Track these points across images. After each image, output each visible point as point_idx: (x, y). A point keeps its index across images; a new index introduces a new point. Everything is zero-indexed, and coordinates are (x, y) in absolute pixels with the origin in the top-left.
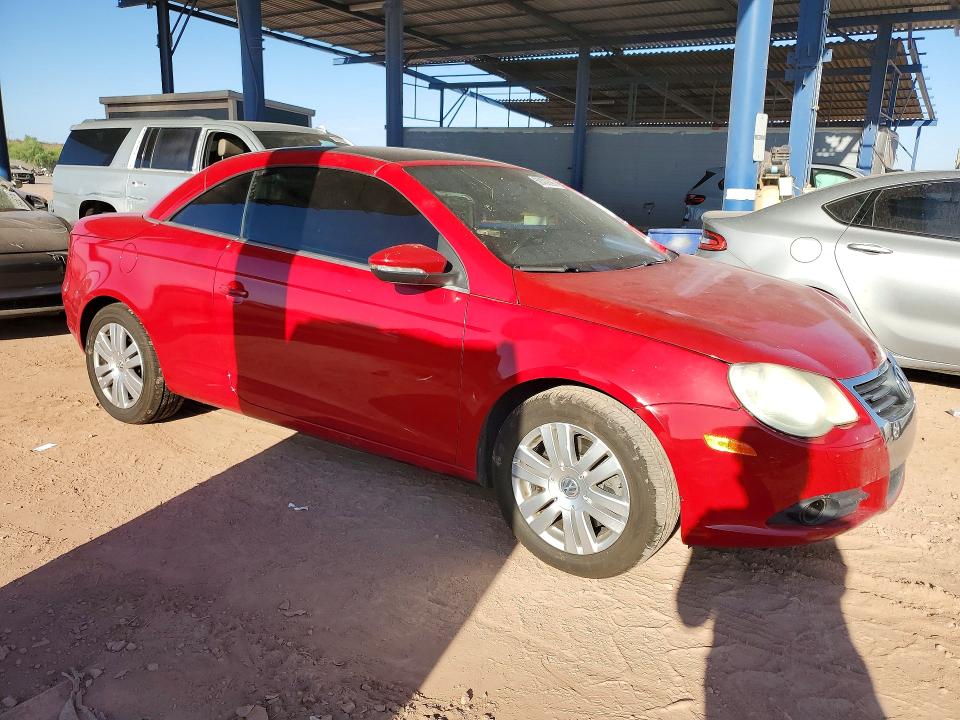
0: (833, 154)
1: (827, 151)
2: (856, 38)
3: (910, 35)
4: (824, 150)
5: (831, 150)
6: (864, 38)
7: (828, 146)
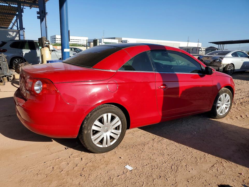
0: (12, 37)
1: (10, 36)
2: (12, 5)
3: (23, 7)
4: (9, 36)
5: (11, 36)
6: (14, 6)
7: (10, 35)
